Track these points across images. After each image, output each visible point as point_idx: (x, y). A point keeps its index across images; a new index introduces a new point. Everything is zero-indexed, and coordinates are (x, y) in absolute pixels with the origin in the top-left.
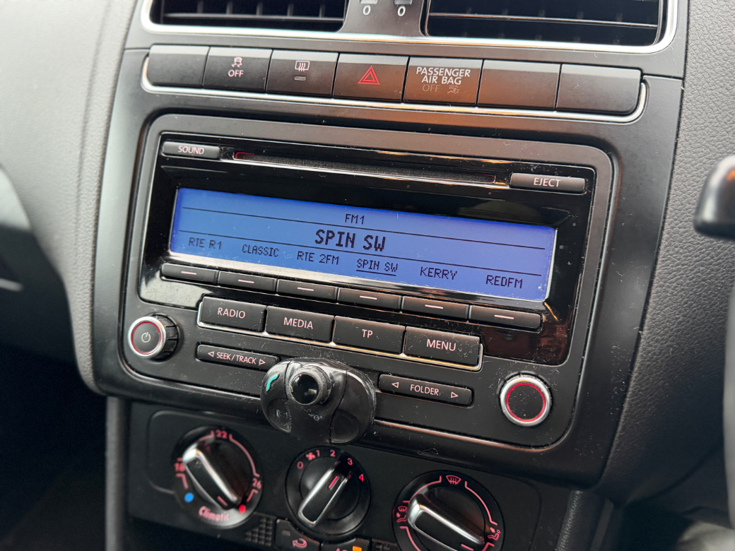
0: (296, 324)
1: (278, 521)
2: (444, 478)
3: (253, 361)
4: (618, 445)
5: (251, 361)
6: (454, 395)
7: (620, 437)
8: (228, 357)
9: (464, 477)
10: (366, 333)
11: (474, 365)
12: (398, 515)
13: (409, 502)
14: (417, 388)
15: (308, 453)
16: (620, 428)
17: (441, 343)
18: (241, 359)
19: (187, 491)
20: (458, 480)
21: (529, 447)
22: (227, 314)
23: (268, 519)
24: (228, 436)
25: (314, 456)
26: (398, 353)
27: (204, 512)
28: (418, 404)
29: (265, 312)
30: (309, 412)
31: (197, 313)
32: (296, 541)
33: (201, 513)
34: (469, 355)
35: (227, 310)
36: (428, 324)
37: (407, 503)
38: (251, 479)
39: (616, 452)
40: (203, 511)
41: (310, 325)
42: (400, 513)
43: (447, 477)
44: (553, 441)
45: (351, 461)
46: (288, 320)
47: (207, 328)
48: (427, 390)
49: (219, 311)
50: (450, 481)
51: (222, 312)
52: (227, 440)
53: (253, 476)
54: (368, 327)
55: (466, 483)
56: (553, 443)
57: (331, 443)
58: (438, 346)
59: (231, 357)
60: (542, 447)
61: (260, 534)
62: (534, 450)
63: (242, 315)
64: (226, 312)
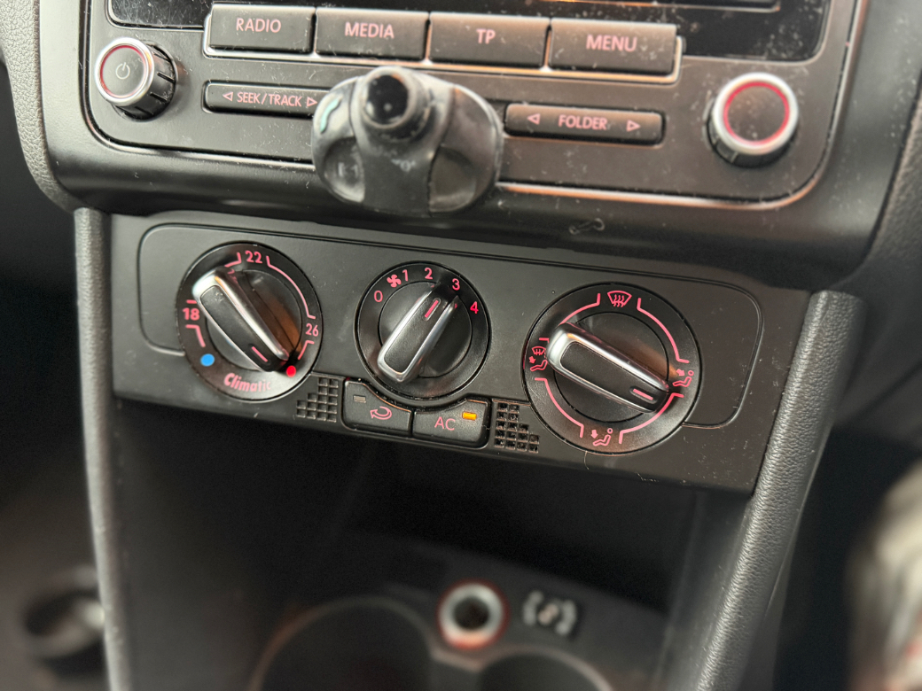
0: (366, 33)
1: (347, 383)
2: (605, 298)
3: (297, 101)
4: (903, 189)
5: (293, 101)
6: (632, 126)
7: (906, 175)
8: (256, 98)
9: (637, 290)
10: (484, 35)
11: (664, 74)
12: (532, 360)
13: (547, 339)
14: (571, 121)
15: (390, 276)
16: (905, 160)
17: (610, 40)
18: (276, 100)
19: (205, 351)
20: (626, 297)
21: (756, 201)
22: (252, 27)
23: (331, 382)
24: (263, 259)
25: (399, 281)
26: (537, 67)
27: (231, 382)
28: (571, 150)
29: (314, 17)
30: (394, 157)
31: (202, 35)
32: (376, 411)
33: (226, 382)
34: (659, 55)
35: (250, 21)
36: (589, 11)
37: (546, 342)
38: (303, 325)
39: (898, 201)
40: (231, 380)
41: (390, 32)
42: (535, 357)
43: (609, 293)
44: (797, 187)
45: (457, 284)
46: (352, 26)
47: (219, 57)
48: (588, 123)
49: (239, 25)
50: (614, 302)
51: (243, 26)
52: (264, 267)
53: (304, 319)
54: (487, 26)
55: (639, 300)
56: (795, 191)
57: (430, 213)
58: (608, 45)
59: (260, 99)
60: (777, 198)
61: (319, 406)
62: (764, 206)
63: (275, 26)
64: (250, 25)
